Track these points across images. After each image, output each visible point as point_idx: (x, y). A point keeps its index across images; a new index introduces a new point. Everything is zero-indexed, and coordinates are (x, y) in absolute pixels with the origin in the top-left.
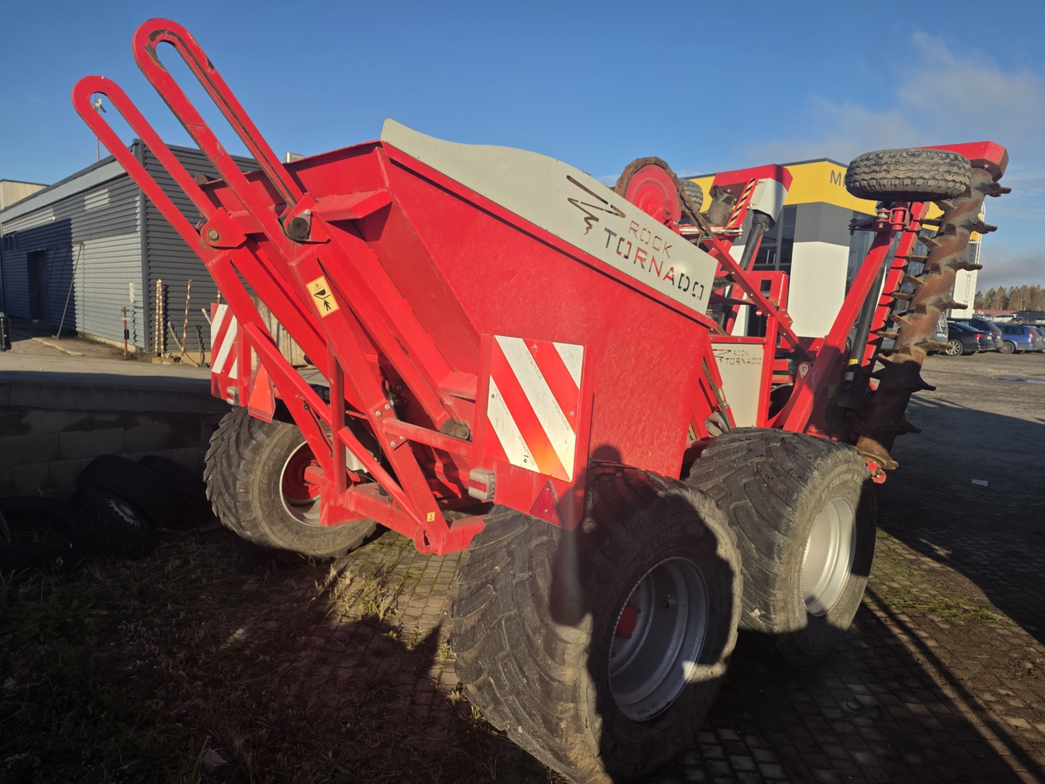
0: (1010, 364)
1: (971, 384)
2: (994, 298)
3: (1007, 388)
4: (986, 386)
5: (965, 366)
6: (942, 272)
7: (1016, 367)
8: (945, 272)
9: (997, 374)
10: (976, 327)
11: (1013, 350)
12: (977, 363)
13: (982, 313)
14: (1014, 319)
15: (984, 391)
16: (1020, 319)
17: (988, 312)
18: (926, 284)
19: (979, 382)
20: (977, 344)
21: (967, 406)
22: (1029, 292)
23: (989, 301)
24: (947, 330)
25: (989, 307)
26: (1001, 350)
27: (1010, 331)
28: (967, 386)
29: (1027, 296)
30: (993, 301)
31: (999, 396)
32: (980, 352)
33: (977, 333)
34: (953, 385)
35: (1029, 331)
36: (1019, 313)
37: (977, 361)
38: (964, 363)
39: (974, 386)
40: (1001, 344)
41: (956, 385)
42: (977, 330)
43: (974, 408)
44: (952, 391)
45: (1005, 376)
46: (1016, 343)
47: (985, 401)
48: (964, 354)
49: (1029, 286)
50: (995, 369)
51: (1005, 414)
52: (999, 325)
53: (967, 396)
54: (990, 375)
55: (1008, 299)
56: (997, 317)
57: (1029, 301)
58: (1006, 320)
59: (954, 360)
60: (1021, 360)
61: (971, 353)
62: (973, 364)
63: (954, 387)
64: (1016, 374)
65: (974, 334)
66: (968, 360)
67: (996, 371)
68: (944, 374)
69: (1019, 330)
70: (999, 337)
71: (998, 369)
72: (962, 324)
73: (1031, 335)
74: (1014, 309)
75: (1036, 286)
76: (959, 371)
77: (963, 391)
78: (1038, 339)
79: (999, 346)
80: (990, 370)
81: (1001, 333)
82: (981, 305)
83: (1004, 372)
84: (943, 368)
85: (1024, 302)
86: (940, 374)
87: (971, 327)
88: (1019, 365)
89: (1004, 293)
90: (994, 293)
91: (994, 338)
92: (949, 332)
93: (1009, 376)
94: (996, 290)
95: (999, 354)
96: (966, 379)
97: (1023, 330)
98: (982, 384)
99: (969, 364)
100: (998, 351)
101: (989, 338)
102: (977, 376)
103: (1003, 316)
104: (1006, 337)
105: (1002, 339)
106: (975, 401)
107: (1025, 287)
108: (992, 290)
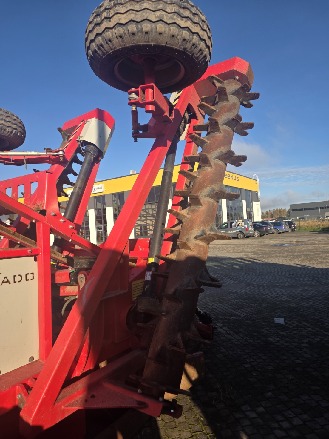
0: (278, 238)
1: (265, 249)
2: (268, 214)
3: (280, 249)
4: (272, 250)
5: (262, 241)
6: (212, 164)
7: (281, 239)
8: (215, 164)
9: (275, 243)
10: (263, 224)
11: (278, 232)
12: (266, 239)
13: (265, 220)
14: (276, 221)
15: (271, 252)
16: (278, 221)
17: (267, 219)
18: (200, 177)
19: (268, 248)
20: (265, 231)
21: (265, 261)
22: (279, 211)
23: (267, 215)
24: (253, 227)
25: (267, 217)
26: (274, 233)
27: (276, 225)
28: (264, 250)
29: (279, 212)
30: (268, 215)
31: (277, 254)
32: (267, 234)
33: (264, 227)
34: (258, 251)
35: (282, 224)
36: (277, 219)
37: (266, 238)
38: (261, 240)
39: (267, 250)
40: (273, 230)
41: (259, 251)
42: (264, 226)
43: (268, 262)
44: (258, 254)
45: (278, 243)
46: (279, 229)
47: (272, 257)
48: (261, 236)
49: (279, 209)
50: (273, 241)
51: (282, 263)
52: (272, 223)
53: (265, 256)
54: (272, 244)
55: (273, 214)
56: (270, 220)
57: (279, 214)
58: (274, 221)
59: (257, 239)
60: (282, 236)
61: (263, 235)
62: (265, 240)
63: (258, 252)
64: (282, 242)
65: (263, 227)
66: (263, 238)
67: (274, 242)
68: (254, 246)
69: (279, 224)
70: (272, 228)
71: (274, 241)
72: (258, 223)
73: (283, 226)
74: (275, 217)
75: (281, 209)
76: (260, 244)
77: (262, 253)
78: (286, 227)
79: (273, 231)
80: (272, 242)
81: (273, 226)
82: (264, 217)
83: (277, 242)
84: (254, 243)
85: (278, 215)
86: (252, 246)
87: (261, 225)
88: (282, 238)
89: (271, 212)
90: (268, 212)
91: (271, 228)
92: (254, 228)
93: (279, 244)
94: (268, 211)
95: (273, 234)
96: (263, 247)
97: (280, 224)
98: (270, 249)
99: (263, 240)
100: (273, 233)
101: (269, 228)
102: (267, 245)
103: (272, 220)
104: (275, 227)
105: (273, 228)
106: (268, 258)
107: (277, 209)
108: (267, 211)
